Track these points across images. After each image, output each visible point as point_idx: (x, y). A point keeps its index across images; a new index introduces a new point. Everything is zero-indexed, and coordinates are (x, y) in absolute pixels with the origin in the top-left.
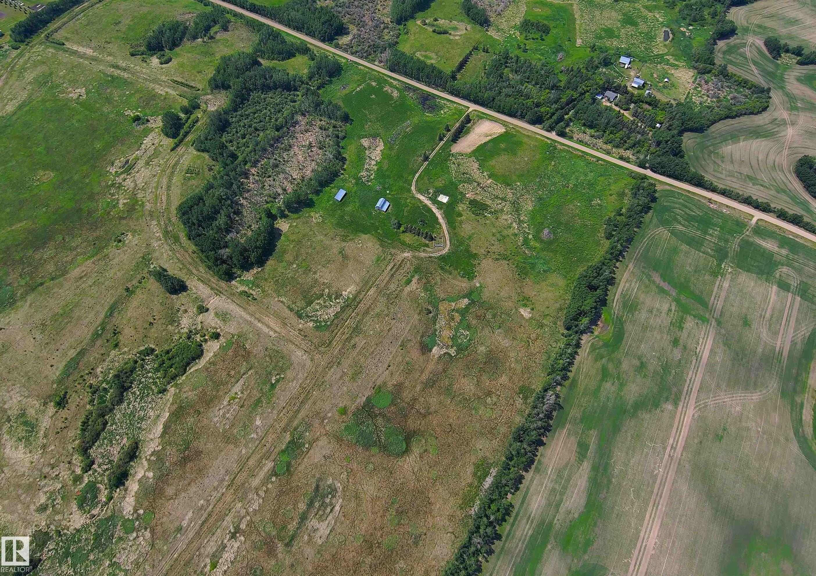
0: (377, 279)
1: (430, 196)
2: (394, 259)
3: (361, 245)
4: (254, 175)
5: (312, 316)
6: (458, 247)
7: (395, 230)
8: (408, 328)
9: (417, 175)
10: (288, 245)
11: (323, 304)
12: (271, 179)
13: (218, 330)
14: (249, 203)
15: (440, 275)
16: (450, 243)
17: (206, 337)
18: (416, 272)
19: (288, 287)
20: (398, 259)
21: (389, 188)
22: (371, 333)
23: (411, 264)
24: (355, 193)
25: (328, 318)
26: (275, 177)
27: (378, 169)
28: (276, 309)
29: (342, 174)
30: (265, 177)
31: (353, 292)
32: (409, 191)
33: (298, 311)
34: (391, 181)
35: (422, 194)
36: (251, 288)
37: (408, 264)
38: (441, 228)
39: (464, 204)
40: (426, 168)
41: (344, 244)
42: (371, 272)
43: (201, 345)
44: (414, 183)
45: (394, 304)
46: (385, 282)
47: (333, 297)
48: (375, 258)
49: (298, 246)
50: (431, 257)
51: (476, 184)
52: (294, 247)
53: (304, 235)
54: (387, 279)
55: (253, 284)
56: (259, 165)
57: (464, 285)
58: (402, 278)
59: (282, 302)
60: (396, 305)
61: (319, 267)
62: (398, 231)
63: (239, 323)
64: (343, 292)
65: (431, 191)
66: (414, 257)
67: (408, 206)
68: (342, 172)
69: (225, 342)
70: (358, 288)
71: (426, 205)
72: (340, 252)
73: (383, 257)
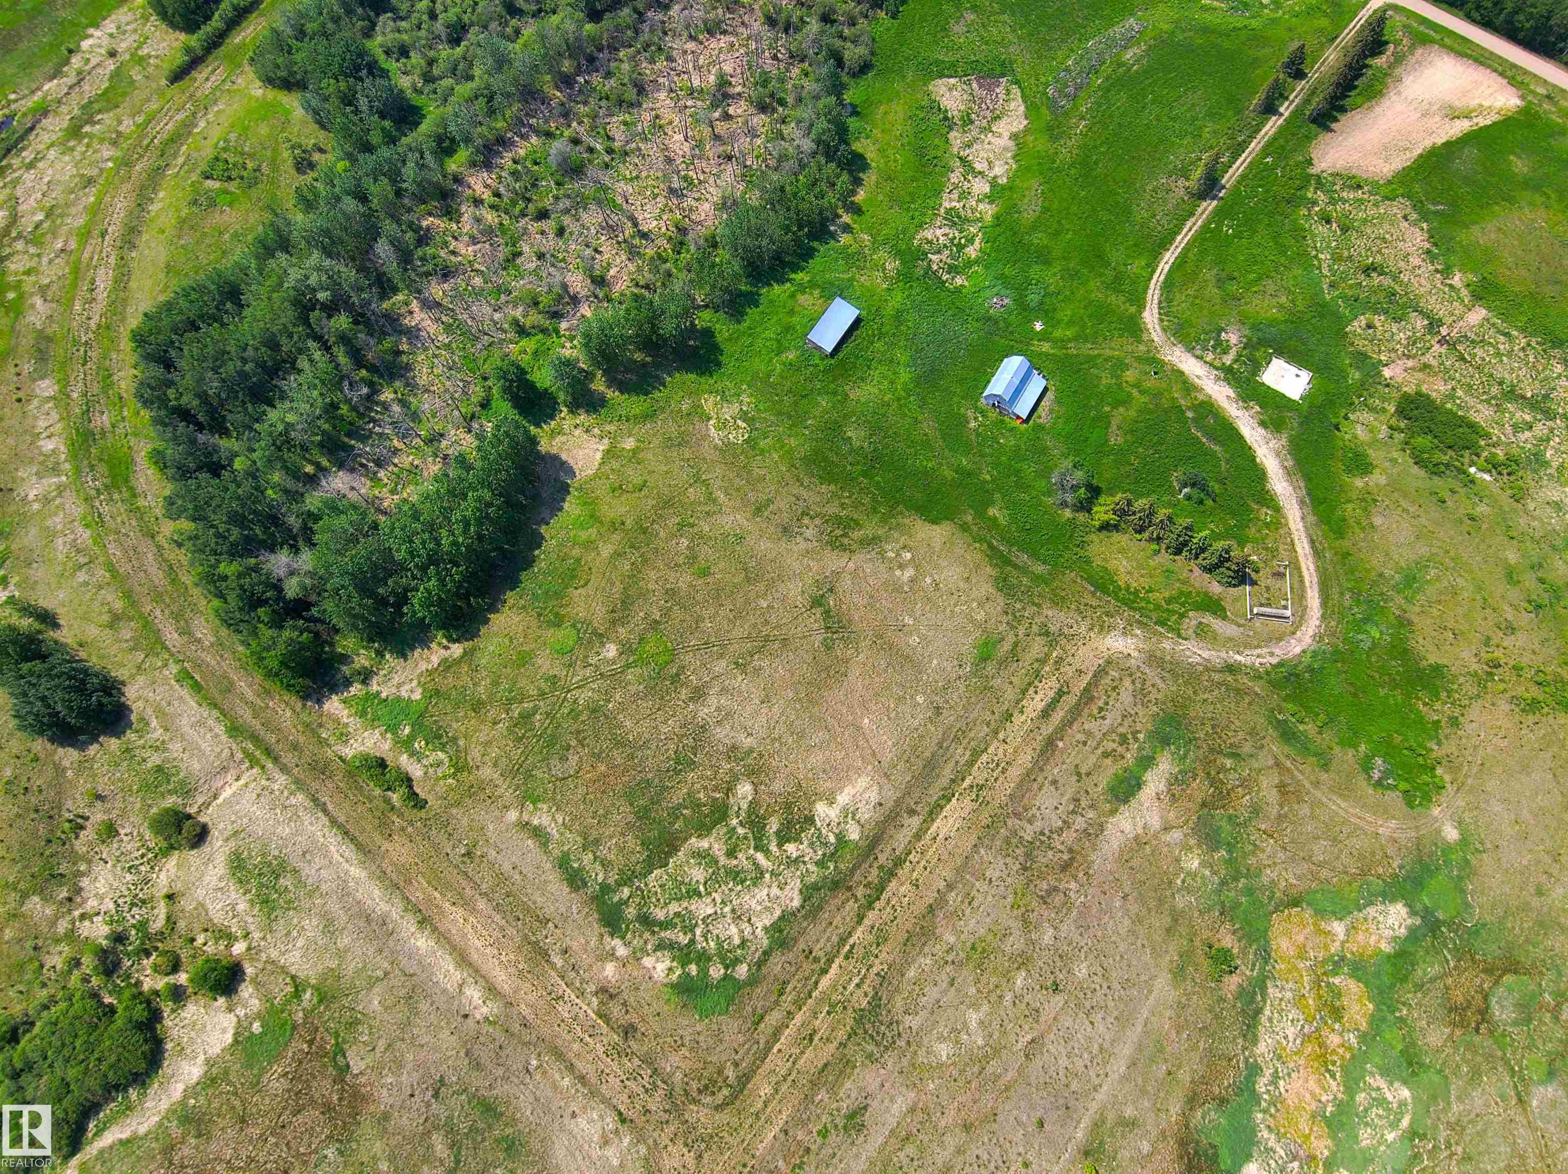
0: (976, 754)
1: (1228, 360)
2: (1059, 661)
3: (909, 572)
4: (477, 202)
5: (666, 925)
6: (1360, 625)
7: (1068, 513)
8: (1126, 1051)
9: (1169, 258)
10: (589, 545)
11: (723, 860)
12: (549, 225)
13: (239, 948)
14: (448, 329)
15: (1278, 764)
16: (1324, 604)
17: (183, 978)
18: (1165, 742)
19: (573, 760)
20: (1077, 663)
21: (1045, 311)
22: (943, 1051)
23: (1140, 695)
24: (899, 317)
25: (743, 943)
26: (567, 220)
27: (997, 217)
28: (507, 867)
29: (847, 228)
30: (523, 214)
31: (865, 814)
32: (1134, 328)
33: (605, 888)
34: (1051, 277)
35: (1190, 350)
36: (406, 744)
37: (1126, 697)
38: (1279, 522)
39: (1372, 410)
40: (1205, 228)
41: (834, 561)
42: (949, 719)
43: (155, 1016)
44: (1153, 294)
45: (1058, 899)
46: (1015, 772)
47: (773, 825)
48: (967, 644)
49: (635, 556)
50: (1231, 668)
51: (1420, 323)
52: (618, 554)
53: (668, 503)
54: (1026, 759)
55: (418, 725)
56: (506, 160)
57: (1387, 828)
58: (1097, 767)
59: (538, 833)
60: (1067, 904)
61: (720, 666)
62: (1082, 517)
63: (329, 926)
64: (821, 809)
65: (1232, 337)
66: (1153, 659)
67: (1125, 402)
68: (846, 218)
69: (259, 1016)
70: (891, 795)
71: (1208, 409)
72: (817, 602)
73: (1006, 646)
